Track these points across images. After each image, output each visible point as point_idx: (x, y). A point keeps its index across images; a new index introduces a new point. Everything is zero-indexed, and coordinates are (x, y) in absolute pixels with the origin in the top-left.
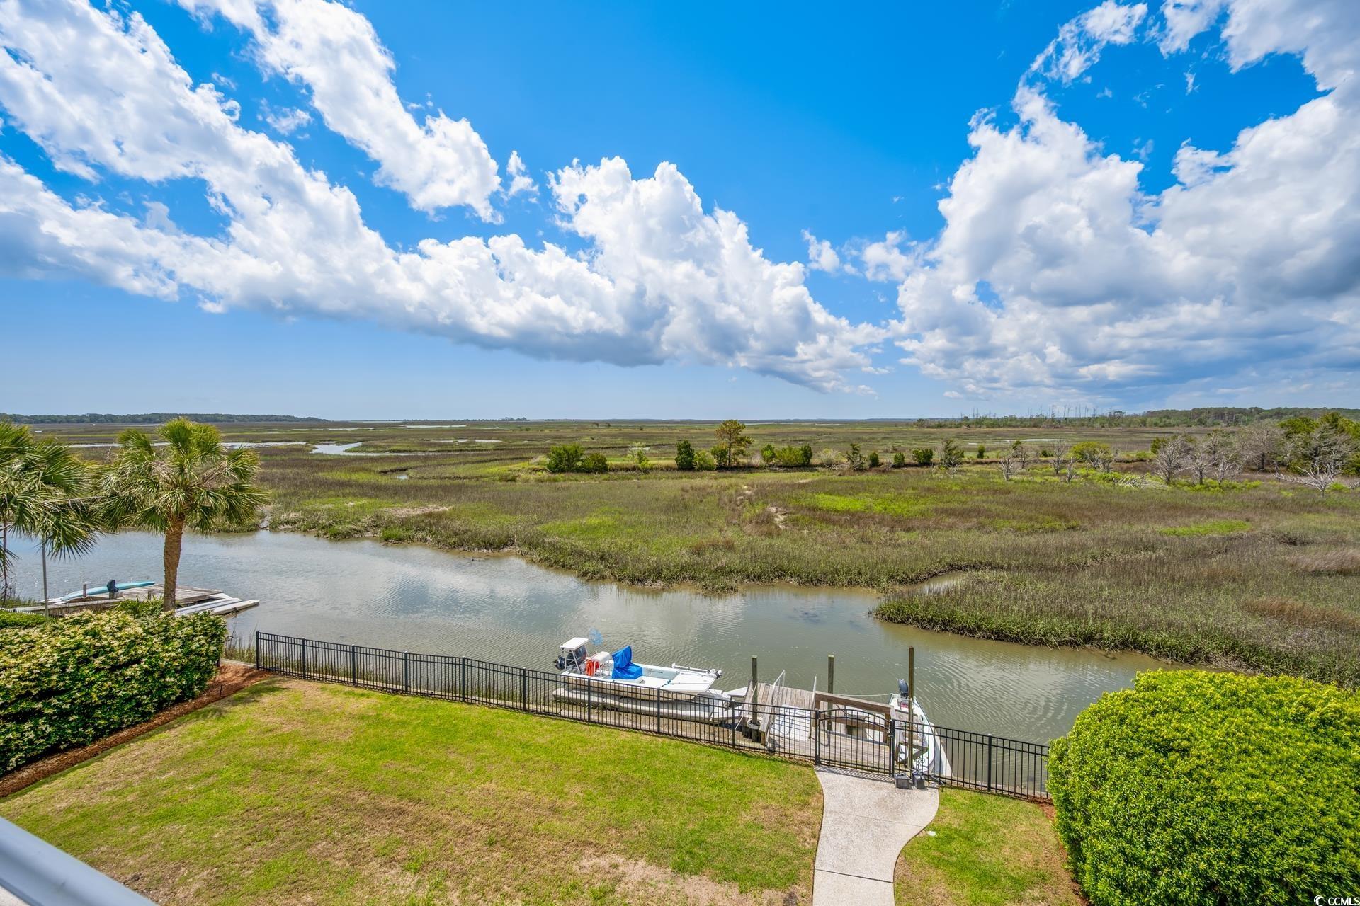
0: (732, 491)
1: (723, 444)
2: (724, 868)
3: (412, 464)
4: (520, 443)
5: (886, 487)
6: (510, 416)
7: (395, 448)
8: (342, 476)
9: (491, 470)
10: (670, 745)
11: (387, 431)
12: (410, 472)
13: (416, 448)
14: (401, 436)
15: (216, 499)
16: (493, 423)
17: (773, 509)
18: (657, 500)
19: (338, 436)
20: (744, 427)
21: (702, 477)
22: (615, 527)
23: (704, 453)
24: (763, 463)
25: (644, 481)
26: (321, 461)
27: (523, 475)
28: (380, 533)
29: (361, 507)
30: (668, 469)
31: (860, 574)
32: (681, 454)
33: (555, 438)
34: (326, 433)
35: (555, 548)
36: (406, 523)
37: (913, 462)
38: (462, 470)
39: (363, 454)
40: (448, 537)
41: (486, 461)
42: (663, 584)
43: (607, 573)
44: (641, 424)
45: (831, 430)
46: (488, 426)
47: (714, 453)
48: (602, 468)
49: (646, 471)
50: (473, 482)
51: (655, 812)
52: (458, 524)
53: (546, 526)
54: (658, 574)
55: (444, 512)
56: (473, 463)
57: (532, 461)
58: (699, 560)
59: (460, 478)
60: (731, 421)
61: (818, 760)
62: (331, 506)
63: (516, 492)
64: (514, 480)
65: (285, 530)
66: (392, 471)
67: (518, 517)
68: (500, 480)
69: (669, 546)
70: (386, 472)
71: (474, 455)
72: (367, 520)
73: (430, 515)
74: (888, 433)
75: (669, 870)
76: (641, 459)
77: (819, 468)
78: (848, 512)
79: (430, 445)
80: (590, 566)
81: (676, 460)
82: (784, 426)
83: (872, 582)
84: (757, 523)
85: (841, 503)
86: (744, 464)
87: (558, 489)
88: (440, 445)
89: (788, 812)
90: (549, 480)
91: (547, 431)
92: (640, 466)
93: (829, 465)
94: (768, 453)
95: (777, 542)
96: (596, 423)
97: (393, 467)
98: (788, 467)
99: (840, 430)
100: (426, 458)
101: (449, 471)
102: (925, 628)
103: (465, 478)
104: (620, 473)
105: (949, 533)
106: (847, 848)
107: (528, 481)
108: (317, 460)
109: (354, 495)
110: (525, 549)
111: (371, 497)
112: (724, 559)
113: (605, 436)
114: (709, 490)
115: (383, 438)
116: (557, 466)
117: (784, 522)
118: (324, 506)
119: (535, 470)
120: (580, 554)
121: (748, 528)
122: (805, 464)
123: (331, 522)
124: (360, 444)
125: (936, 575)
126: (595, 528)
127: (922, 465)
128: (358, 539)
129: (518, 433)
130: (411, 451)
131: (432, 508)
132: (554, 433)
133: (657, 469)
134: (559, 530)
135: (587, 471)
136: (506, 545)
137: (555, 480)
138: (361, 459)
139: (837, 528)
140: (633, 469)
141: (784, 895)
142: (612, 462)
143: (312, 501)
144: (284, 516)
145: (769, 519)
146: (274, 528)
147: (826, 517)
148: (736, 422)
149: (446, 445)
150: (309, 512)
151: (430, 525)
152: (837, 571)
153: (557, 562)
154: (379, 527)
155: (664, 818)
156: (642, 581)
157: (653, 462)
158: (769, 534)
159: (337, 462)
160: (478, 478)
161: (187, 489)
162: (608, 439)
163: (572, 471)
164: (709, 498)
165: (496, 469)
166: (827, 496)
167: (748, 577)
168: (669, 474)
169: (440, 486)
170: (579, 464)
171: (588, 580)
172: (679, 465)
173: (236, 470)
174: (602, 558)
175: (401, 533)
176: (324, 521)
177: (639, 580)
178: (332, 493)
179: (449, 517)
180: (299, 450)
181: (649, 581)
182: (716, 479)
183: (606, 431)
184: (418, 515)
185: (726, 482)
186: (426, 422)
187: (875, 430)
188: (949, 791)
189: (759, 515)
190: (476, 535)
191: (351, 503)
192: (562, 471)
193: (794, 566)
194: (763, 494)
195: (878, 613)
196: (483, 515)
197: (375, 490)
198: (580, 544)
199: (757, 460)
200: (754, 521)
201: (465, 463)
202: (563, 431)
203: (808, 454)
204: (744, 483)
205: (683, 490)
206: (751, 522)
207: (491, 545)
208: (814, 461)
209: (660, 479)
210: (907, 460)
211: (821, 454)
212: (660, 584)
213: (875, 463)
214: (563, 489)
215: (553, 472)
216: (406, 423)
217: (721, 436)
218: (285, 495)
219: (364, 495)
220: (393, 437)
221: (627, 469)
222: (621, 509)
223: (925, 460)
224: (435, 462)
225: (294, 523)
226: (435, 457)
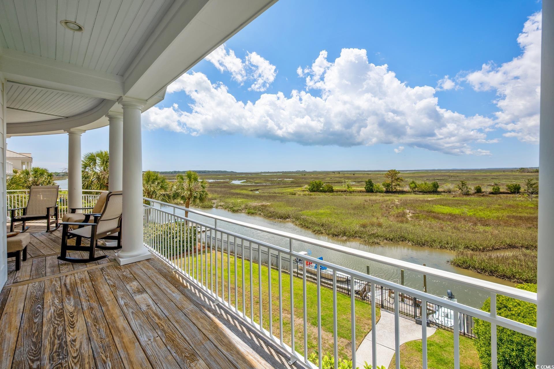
0: (389, 202)
1: (389, 181)
2: (329, 328)
3: (261, 188)
4: (301, 180)
5: (481, 203)
6: (299, 170)
7: (256, 182)
8: (238, 191)
9: (287, 191)
10: (324, 289)
11: (254, 176)
12: (259, 190)
13: (263, 182)
14: (259, 178)
15: (197, 194)
16: (293, 172)
17: (408, 211)
18: (352, 204)
19: (240, 178)
20: (399, 173)
21: (376, 195)
22: (330, 214)
23: (379, 185)
24: (410, 190)
25: (348, 196)
26: (233, 186)
27: (298, 193)
28: (247, 211)
29: (242, 202)
30: (361, 192)
31: (448, 244)
32: (367, 185)
33: (316, 178)
34: (236, 177)
35: (305, 220)
36: (255, 208)
37: (507, 191)
38: (277, 190)
39: (246, 184)
40: (268, 214)
41: (286, 187)
42: (346, 238)
43: (323, 231)
44: (354, 173)
45: (458, 174)
46: (290, 173)
47: (383, 185)
48: (332, 191)
49: (351, 192)
50: (280, 195)
51: (311, 307)
52: (272, 209)
53: (303, 212)
54: (344, 234)
55: (267, 205)
56: (282, 188)
57: (303, 187)
58: (364, 230)
59: (276, 193)
60: (392, 171)
61: (383, 306)
62: (233, 201)
63: (295, 199)
64: (295, 194)
65: (220, 208)
66: (254, 190)
67: (293, 208)
68: (290, 194)
69: (352, 223)
70: (252, 190)
71: (283, 185)
72: (243, 206)
73: (263, 206)
74: (497, 176)
75: (310, 324)
76: (348, 187)
77: (443, 193)
78: (450, 214)
79: (268, 181)
80: (317, 228)
81: (365, 188)
82: (430, 172)
83: (454, 248)
84: (397, 216)
85: (447, 210)
86: (400, 190)
87: (311, 198)
88: (272, 181)
89: (362, 319)
90: (308, 195)
91: (313, 175)
92: (348, 190)
93: (449, 192)
94: (413, 185)
95: (405, 225)
96: (334, 172)
97: (254, 189)
98: (424, 192)
99: (465, 174)
100: (266, 186)
101: (272, 190)
102: (479, 273)
103: (278, 193)
104: (339, 193)
105: (514, 229)
106: (381, 336)
107: (300, 195)
108: (232, 186)
109: (240, 198)
110: (294, 220)
111: (245, 199)
112: (375, 230)
113: (337, 177)
114: (378, 201)
115: (253, 178)
116: (312, 190)
117: (411, 217)
118: (231, 201)
119: (304, 191)
120: (314, 223)
121: (392, 219)
122: (435, 191)
123: (233, 206)
124: (245, 180)
125: (498, 249)
126: (322, 214)
127: (512, 193)
128: (240, 212)
129: (301, 176)
130: (261, 183)
131: (264, 203)
132: (315, 176)
133: (356, 192)
134: (308, 214)
135: (325, 191)
136: (287, 218)
137: (311, 195)
138: (245, 186)
139: (441, 221)
140: (345, 191)
141: (349, 342)
142: (335, 188)
143: (228, 199)
144: (220, 204)
145: (404, 215)
146: (217, 207)
147: (436, 217)
148: (395, 170)
149: (274, 181)
150: (227, 203)
151: (263, 209)
152: (434, 241)
153: (305, 226)
154: (246, 209)
155: (314, 310)
156: (337, 236)
157: (354, 188)
158: (402, 222)
159: (238, 187)
160: (282, 193)
161: (191, 191)
162: (337, 179)
163: (319, 192)
164: (376, 205)
165: (290, 190)
166: (442, 207)
167: (386, 239)
168: (361, 194)
169: (268, 196)
170: (321, 189)
171: (316, 234)
172: (366, 190)
173: (202, 186)
174: (322, 226)
175: (253, 211)
176: (231, 206)
177: (336, 235)
178: (234, 197)
179: (269, 206)
180: (227, 182)
181: (341, 236)
182: (383, 196)
183: (337, 175)
184: (259, 206)
185: (387, 198)
186: (268, 173)
187: (488, 174)
188: (441, 330)
189: (399, 213)
190: (277, 213)
191: (239, 201)
192: (314, 191)
193: (411, 236)
194: (405, 204)
195: (452, 262)
196: (280, 206)
197: (247, 196)
198: (314, 219)
199: (407, 189)
200: (395, 215)
201: (278, 188)
202: (319, 175)
203: (436, 186)
204: (396, 199)
205: (365, 201)
206: (394, 216)
207: (282, 217)
208: (439, 190)
209: (356, 196)
210: (501, 190)
211: (444, 186)
212: (345, 238)
213: (479, 191)
214: (313, 198)
215: (311, 192)
216: (262, 173)
217: (387, 177)
218: (221, 197)
219: (244, 198)
220: (256, 178)
221: (342, 191)
222: (335, 207)
223: (516, 190)
224: (268, 187)
225: (222, 206)
226: (269, 185)
